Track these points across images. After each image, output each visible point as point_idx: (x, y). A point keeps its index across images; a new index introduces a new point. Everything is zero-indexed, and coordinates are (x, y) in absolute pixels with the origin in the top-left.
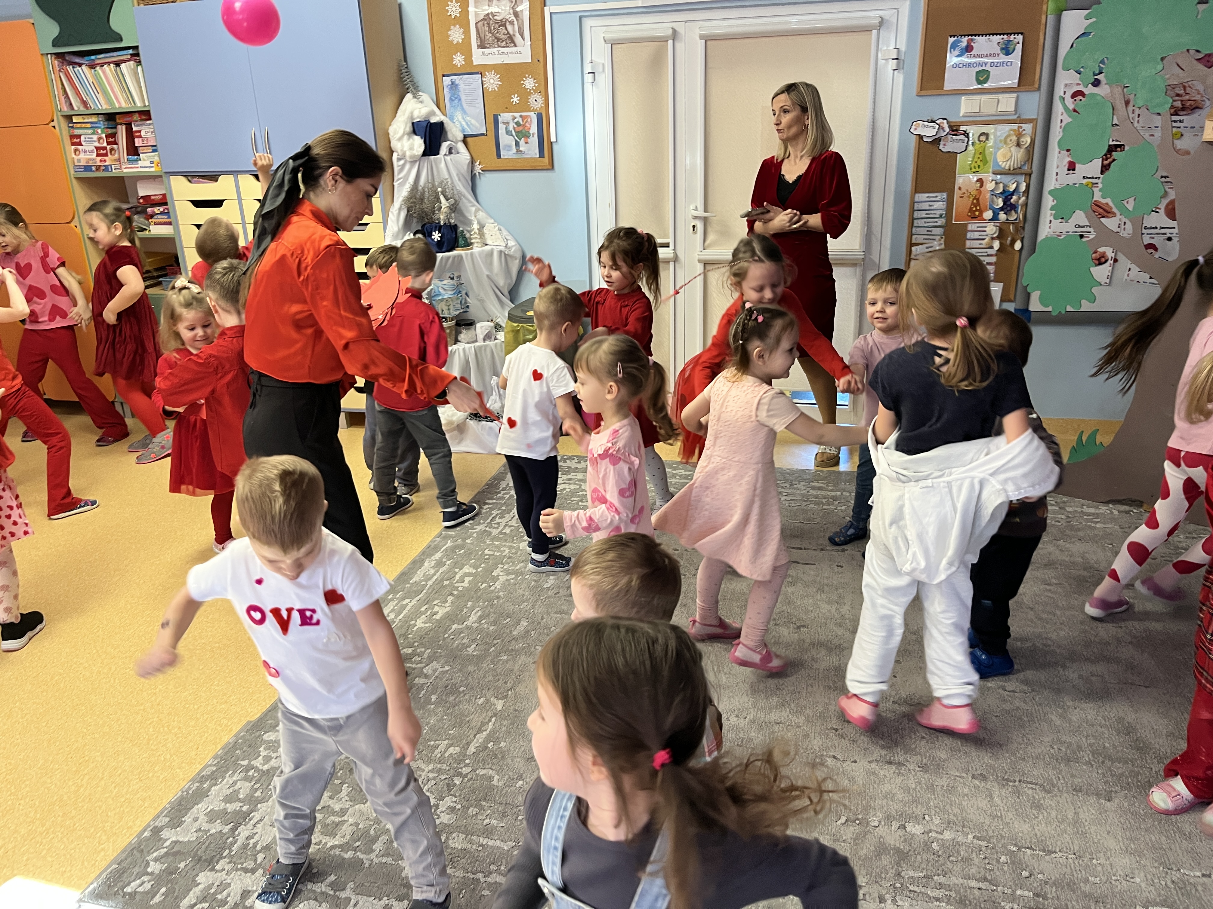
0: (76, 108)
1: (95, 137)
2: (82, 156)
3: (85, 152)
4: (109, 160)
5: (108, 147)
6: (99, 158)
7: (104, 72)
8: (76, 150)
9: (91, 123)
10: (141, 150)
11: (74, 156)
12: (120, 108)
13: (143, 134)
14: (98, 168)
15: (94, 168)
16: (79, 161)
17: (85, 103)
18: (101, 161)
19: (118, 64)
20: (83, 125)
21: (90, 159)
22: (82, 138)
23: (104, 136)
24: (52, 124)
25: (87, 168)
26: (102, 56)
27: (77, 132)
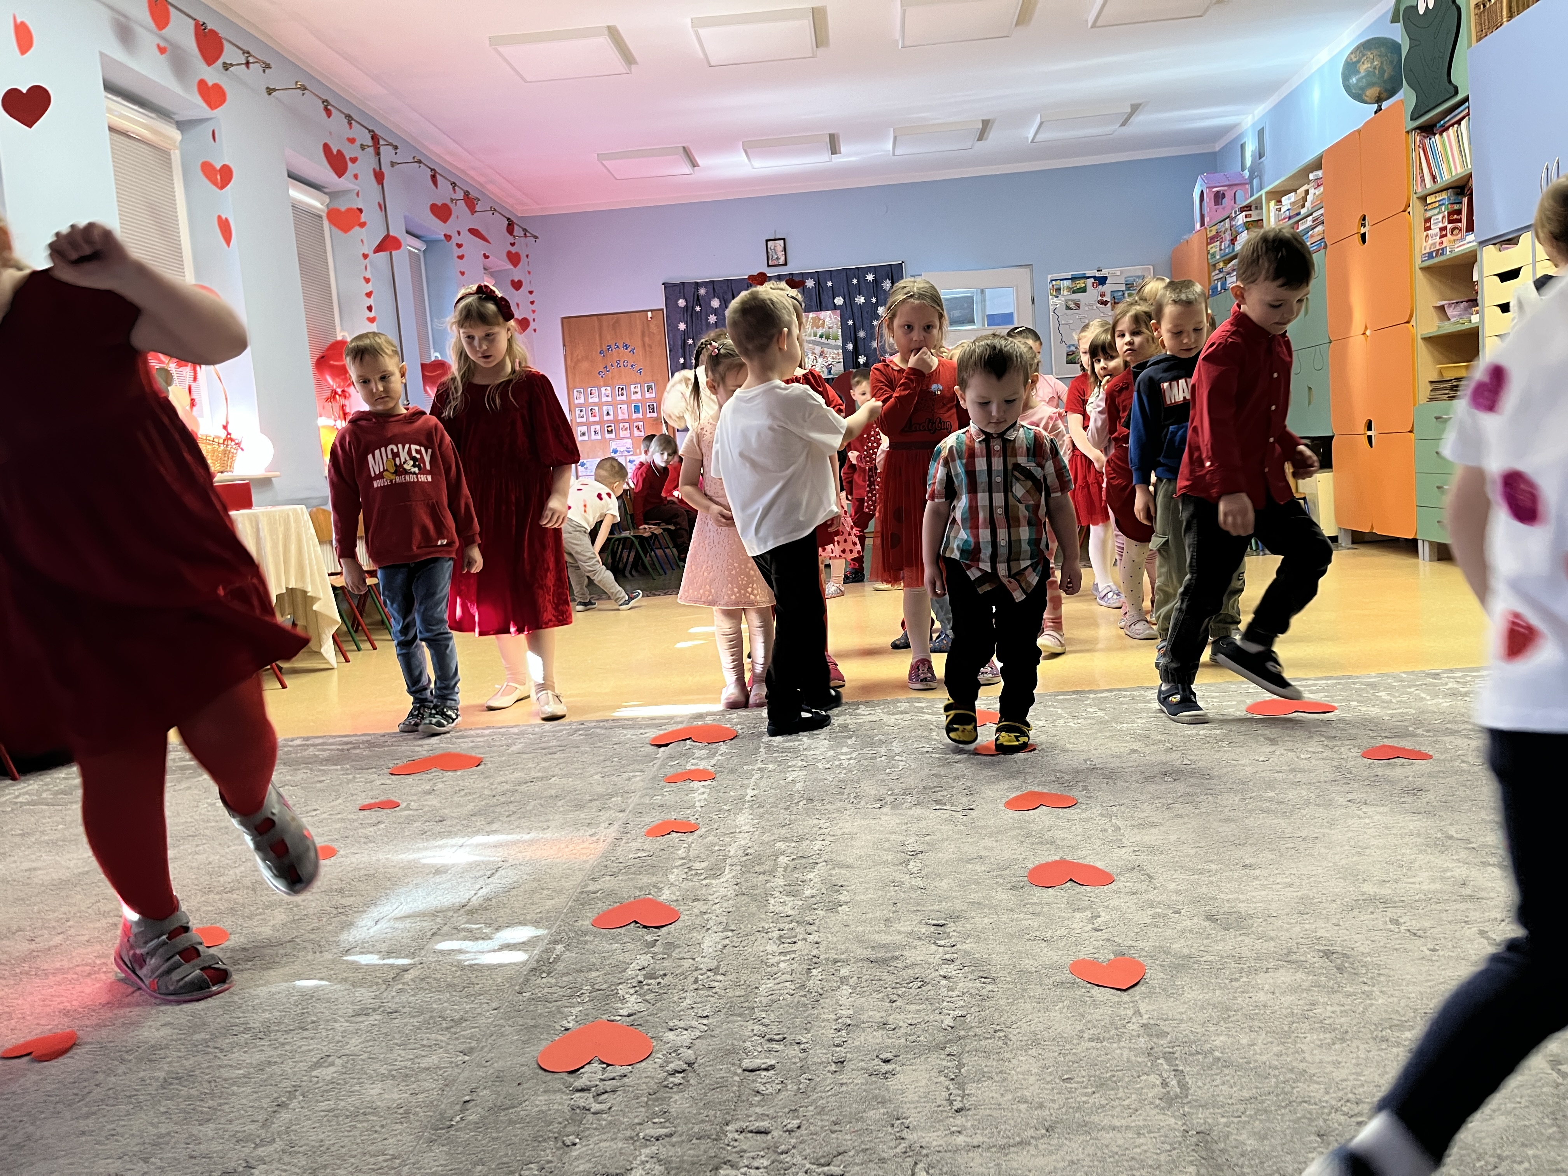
0: (1428, 186)
1: (1440, 216)
2: (1430, 241)
3: (1432, 236)
4: (1446, 241)
5: (1450, 226)
6: (1441, 240)
7: (1449, 137)
8: (1426, 237)
9: (1442, 200)
11: (1423, 244)
12: (1456, 174)
14: (1440, 252)
15: (1436, 253)
16: (1427, 248)
17: (1435, 178)
18: (1442, 244)
19: (1458, 124)
20: (1434, 205)
21: (1433, 244)
22: (1432, 221)
23: (1446, 213)
24: (1408, 210)
25: (1433, 254)
26: (1449, 117)
27: (1429, 214)
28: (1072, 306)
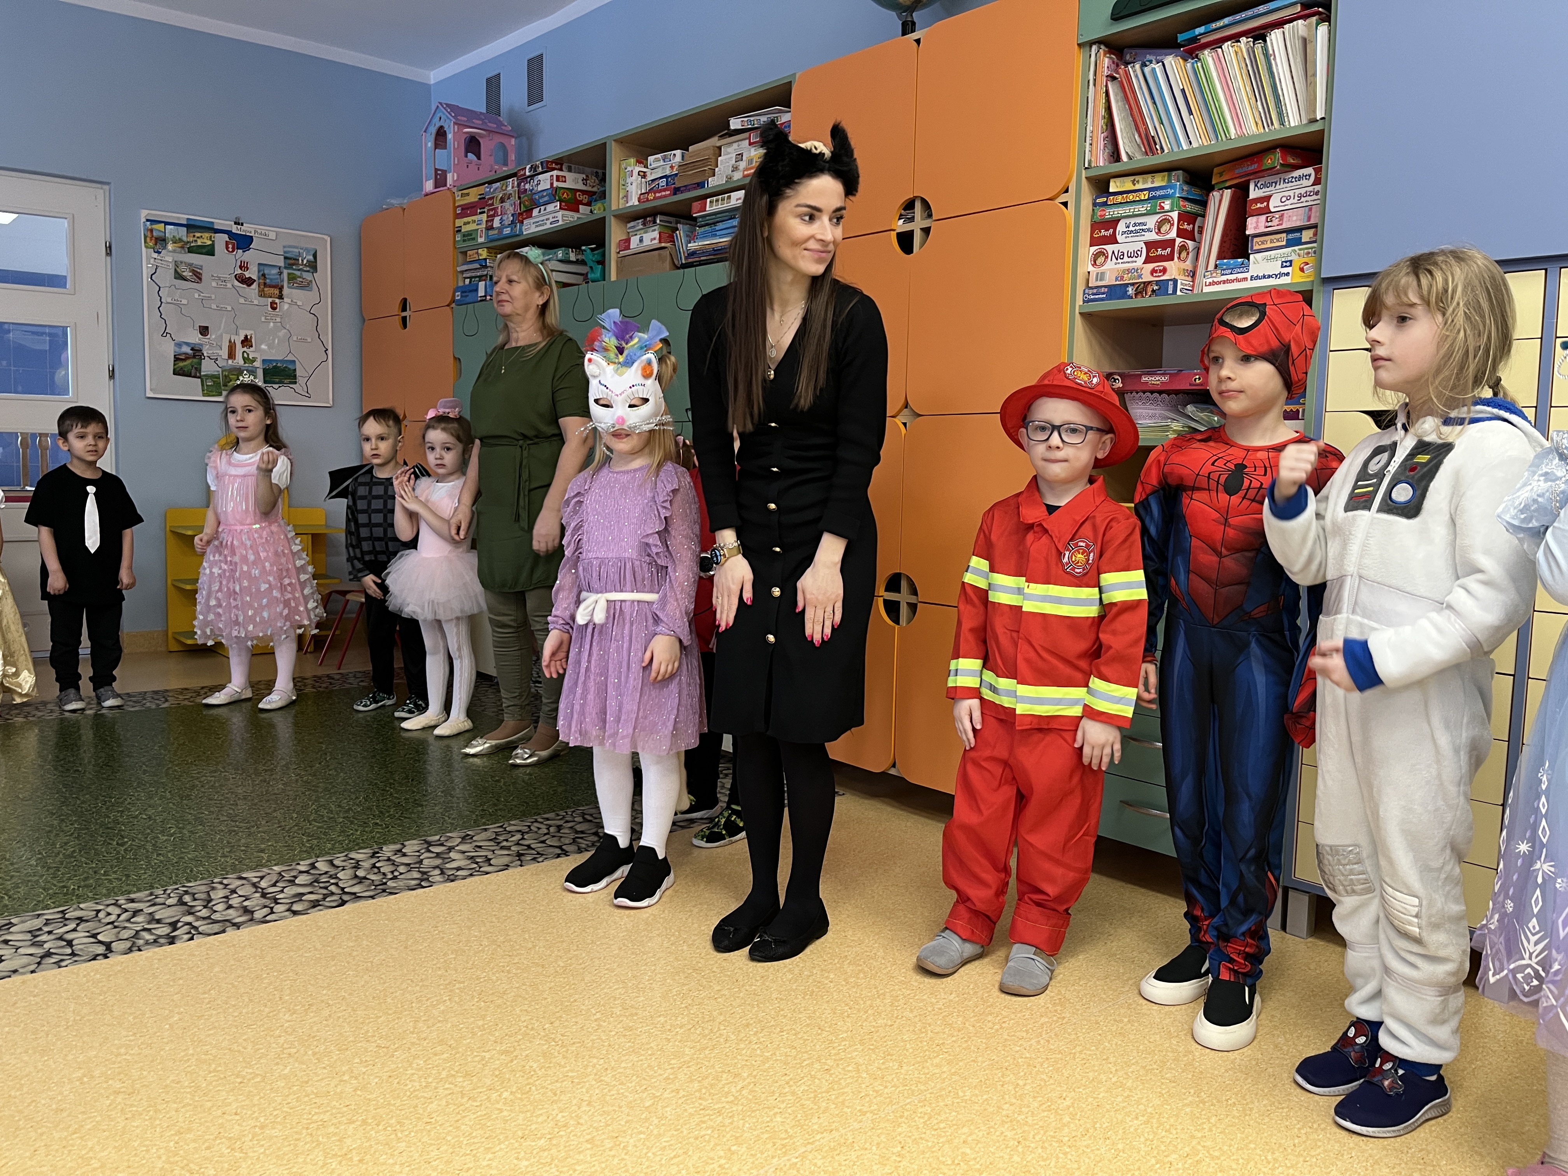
0: (1124, 158)
1: (1151, 221)
2: (1110, 265)
3: (1120, 256)
4: (1174, 269)
5: (1179, 241)
6: (1151, 266)
7: (1218, 61)
8: (1096, 256)
9: (1149, 190)
10: (1257, 243)
11: (1091, 268)
12: (1240, 137)
13: (1274, 204)
14: (1142, 289)
15: (1131, 291)
16: (1101, 276)
17: (1150, 144)
18: (1153, 271)
19: (1259, 35)
20: (1131, 197)
21: (1129, 271)
22: (1121, 227)
23: (1175, 215)
24: (1063, 198)
25: (1116, 291)
26: (1226, 21)
27: (1110, 213)
28: (187, 274)
